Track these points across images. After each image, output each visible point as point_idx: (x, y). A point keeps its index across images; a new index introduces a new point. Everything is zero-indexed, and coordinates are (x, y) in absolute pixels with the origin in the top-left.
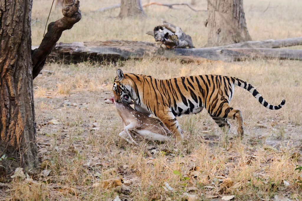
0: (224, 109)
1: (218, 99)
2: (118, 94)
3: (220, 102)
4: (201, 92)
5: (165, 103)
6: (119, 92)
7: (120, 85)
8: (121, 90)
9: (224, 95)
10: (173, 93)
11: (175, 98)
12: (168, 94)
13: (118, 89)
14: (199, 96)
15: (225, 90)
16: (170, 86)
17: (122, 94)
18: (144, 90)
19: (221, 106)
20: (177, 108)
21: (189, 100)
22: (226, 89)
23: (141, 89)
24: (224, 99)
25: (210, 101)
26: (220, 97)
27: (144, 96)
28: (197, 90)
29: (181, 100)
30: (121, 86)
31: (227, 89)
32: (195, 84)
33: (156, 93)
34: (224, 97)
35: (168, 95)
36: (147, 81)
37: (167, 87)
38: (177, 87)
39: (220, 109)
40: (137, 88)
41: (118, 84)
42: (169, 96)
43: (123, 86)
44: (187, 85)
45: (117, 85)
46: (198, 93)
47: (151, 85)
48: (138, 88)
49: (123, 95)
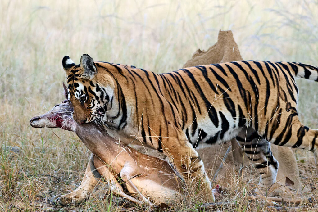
0: (295, 130)
1: (281, 109)
2: (86, 106)
3: (285, 115)
4: (242, 96)
5: (177, 122)
6: (88, 102)
7: (91, 87)
8: (94, 98)
9: (290, 99)
10: (190, 100)
11: (196, 109)
12: (181, 102)
13: (87, 94)
14: (239, 104)
15: (288, 89)
16: (183, 85)
17: (94, 105)
18: (138, 95)
19: (289, 122)
20: (197, 131)
21: (220, 113)
22: (290, 87)
23: (130, 94)
24: (291, 108)
25: (267, 113)
26: (283, 105)
27: (137, 109)
28: (236, 91)
29: (207, 114)
30: (94, 90)
31: (292, 88)
32: (230, 79)
33: (161, 101)
34: (290, 104)
35: (180, 105)
36: (140, 77)
37: (177, 88)
38: (196, 87)
39: (287, 130)
40: (122, 92)
41: (88, 85)
42: (183, 105)
43: (98, 89)
44: (215, 81)
45: (85, 88)
46: (238, 98)
47: (149, 86)
48: (124, 93)
49: (95, 107)
